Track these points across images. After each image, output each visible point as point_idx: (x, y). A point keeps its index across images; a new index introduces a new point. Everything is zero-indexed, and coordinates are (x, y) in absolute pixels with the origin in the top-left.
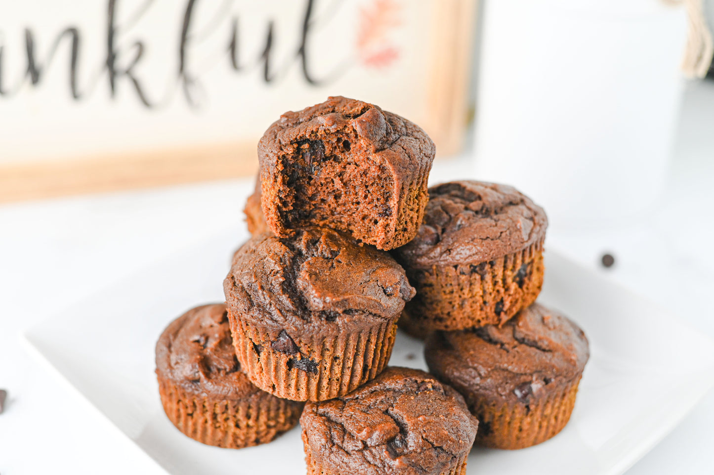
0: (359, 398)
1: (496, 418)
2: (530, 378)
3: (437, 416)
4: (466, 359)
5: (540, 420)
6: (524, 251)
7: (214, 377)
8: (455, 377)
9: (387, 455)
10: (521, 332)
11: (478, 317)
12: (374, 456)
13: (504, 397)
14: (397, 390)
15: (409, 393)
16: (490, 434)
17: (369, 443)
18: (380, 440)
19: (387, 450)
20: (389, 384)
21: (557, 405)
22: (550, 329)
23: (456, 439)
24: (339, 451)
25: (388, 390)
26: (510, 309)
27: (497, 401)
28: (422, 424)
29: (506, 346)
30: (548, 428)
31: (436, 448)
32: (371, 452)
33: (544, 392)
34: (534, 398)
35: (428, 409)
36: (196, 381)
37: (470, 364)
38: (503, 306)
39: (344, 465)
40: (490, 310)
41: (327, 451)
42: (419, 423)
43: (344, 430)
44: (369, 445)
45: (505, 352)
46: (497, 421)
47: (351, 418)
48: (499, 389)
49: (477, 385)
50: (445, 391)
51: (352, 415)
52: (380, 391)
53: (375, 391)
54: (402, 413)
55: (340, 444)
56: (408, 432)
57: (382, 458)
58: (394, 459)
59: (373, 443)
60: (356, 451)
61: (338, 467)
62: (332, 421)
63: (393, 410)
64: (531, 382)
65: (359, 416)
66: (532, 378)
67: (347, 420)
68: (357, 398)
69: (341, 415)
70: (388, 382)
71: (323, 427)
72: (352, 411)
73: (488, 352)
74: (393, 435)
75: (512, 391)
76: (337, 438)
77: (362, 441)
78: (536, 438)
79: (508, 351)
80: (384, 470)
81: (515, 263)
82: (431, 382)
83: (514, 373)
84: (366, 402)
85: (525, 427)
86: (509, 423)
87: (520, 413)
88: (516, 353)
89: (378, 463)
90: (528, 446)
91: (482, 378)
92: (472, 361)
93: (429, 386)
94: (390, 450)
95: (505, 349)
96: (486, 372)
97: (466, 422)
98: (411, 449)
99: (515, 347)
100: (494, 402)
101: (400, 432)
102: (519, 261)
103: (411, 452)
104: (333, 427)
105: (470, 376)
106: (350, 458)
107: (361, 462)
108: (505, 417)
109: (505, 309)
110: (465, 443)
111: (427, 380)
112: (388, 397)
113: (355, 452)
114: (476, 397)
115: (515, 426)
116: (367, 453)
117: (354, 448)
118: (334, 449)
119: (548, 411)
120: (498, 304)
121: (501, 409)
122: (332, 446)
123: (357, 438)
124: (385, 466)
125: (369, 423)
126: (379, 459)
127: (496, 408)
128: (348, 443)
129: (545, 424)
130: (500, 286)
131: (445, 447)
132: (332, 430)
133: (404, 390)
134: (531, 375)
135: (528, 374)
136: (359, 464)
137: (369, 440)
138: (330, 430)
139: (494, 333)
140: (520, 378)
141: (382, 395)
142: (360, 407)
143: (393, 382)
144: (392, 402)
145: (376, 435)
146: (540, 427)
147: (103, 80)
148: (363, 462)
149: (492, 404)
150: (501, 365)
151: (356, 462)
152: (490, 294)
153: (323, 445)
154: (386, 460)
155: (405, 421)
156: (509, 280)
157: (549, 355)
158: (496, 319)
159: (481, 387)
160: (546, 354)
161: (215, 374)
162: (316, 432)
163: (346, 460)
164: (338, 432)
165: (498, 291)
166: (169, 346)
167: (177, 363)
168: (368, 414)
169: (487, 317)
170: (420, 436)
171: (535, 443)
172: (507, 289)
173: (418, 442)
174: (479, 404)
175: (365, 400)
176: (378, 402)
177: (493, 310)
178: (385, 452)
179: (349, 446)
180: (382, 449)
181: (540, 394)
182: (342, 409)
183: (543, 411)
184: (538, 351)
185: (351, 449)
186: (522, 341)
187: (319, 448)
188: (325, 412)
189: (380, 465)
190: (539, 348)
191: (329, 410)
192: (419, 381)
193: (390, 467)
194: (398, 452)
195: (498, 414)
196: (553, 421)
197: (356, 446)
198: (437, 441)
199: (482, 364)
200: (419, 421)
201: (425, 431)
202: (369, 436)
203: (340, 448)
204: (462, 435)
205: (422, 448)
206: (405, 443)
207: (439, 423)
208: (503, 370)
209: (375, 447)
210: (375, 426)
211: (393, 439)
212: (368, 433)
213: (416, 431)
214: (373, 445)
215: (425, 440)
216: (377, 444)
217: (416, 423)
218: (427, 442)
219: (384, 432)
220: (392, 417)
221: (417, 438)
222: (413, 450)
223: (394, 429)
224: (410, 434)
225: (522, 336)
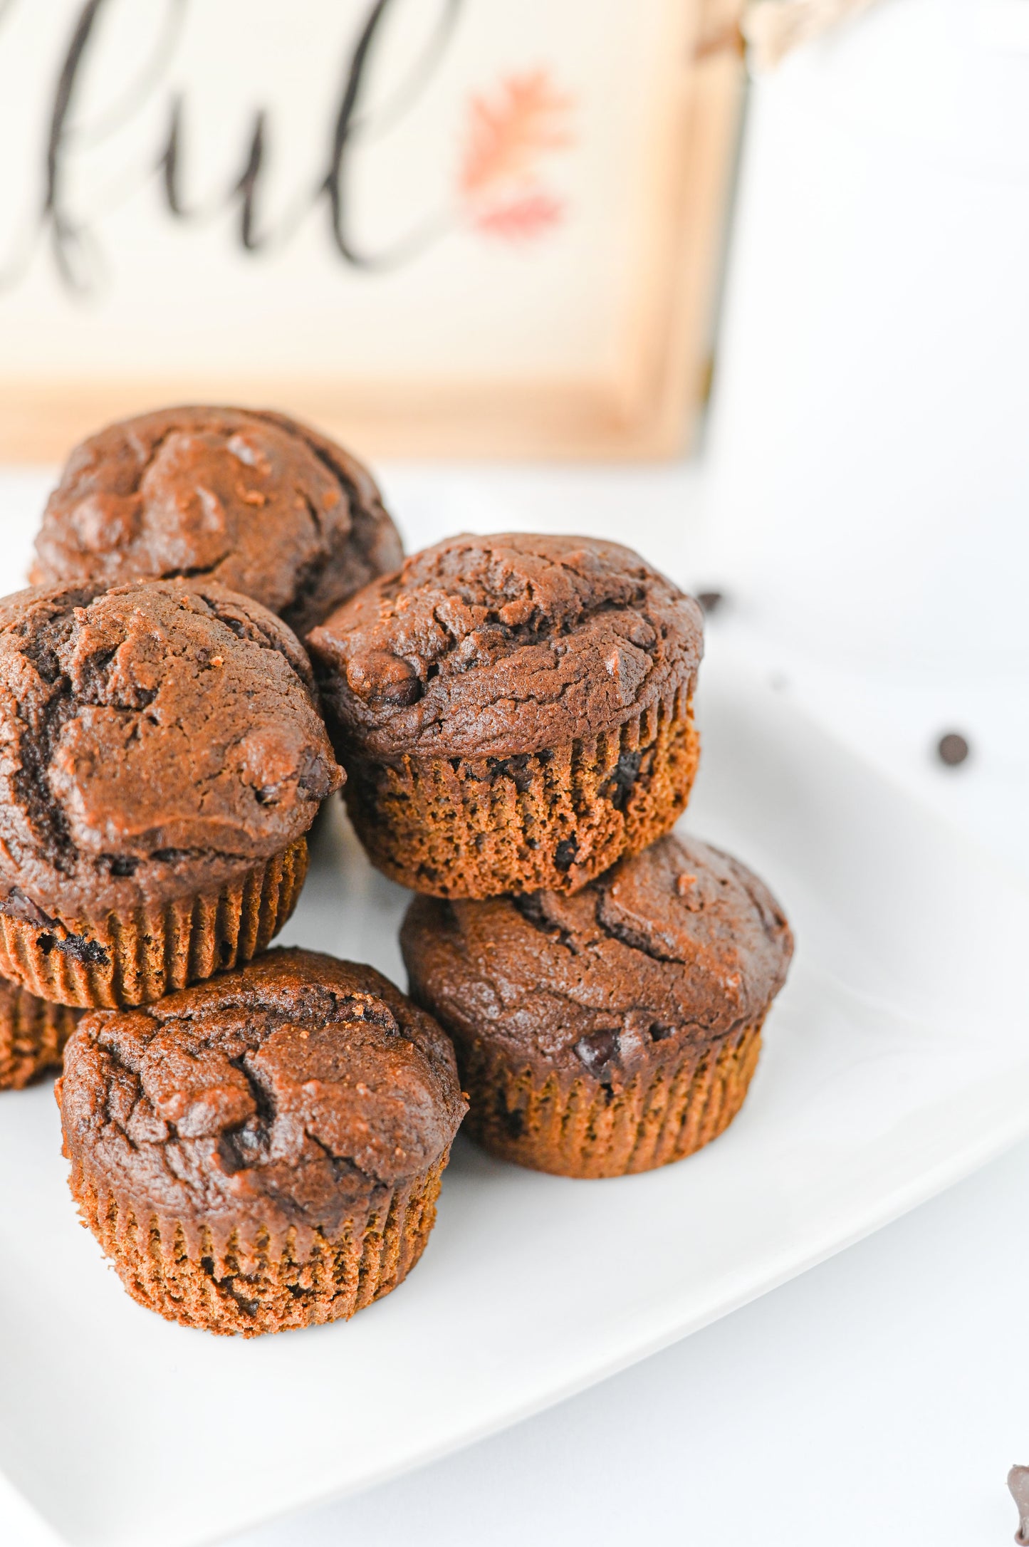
0: (193, 1018)
1: (535, 1104)
2: (616, 1022)
3: (352, 1085)
4: (476, 959)
5: (638, 1119)
6: (625, 726)
8: (444, 998)
9: (214, 1163)
10: (616, 910)
11: (515, 875)
12: (187, 1162)
13: (549, 1059)
14: (280, 1010)
15: (302, 1022)
16: (522, 1138)
17: (181, 1130)
18: (207, 1126)
19: (220, 1151)
20: (268, 994)
21: (683, 1089)
23: (388, 1146)
24: (114, 1138)
25: (262, 1008)
26: (591, 857)
27: (533, 1066)
28: (310, 1100)
29: (574, 939)
30: (660, 1136)
31: (336, 1161)
32: (182, 1150)
33: (645, 1057)
34: (621, 1069)
35: (337, 1067)
37: (483, 973)
38: (577, 849)
39: (120, 1172)
40: (542, 858)
41: (91, 1133)
42: (304, 1096)
43: (139, 1092)
44: (181, 1135)
45: (568, 953)
46: (536, 1110)
47: (158, 1064)
48: (541, 1040)
49: (491, 1022)
50: (402, 1026)
51: (162, 1058)
52: (241, 1006)
53: (231, 1006)
54: (271, 1068)
55: (122, 1123)
56: (276, 1115)
57: (204, 1169)
58: (230, 1174)
59: (190, 1129)
60: (152, 1144)
61: (109, 1174)
62: (122, 1066)
63: (253, 1058)
64: (618, 1031)
65: (177, 1063)
66: (623, 1021)
67: (150, 1067)
68: (189, 1018)
69: (141, 1053)
70: (266, 990)
71: (96, 1078)
72: (165, 1049)
73: (527, 949)
74: (239, 1117)
75: (572, 1048)
76: (117, 1107)
77: (168, 1123)
78: (631, 1158)
79: (574, 953)
80: (205, 1195)
81: (601, 753)
82: (363, 1001)
83: (579, 1005)
84: (201, 1030)
85: (602, 1131)
86: (565, 1119)
87: (588, 1099)
88: (593, 959)
89: (194, 1178)
90: (613, 1176)
91: (502, 1008)
92: (487, 966)
93: (358, 1011)
94: (228, 1151)
95: (568, 946)
96: (515, 996)
97: (424, 1106)
98: (276, 1155)
99: (594, 943)
100: (528, 1068)
101: (258, 1113)
102: (613, 751)
103: (275, 1163)
104: (117, 1080)
105: (479, 1000)
106: (135, 1156)
107: (158, 1172)
108: (555, 1104)
109: (578, 859)
110: (409, 1157)
111: (357, 996)
112: (252, 1025)
113: (147, 1146)
114: (488, 1049)
115: (578, 1126)
116: (173, 1151)
117: (148, 1135)
118: (107, 1131)
119: (660, 1101)
120: (561, 847)
121: (544, 1085)
122: (103, 1125)
123: (158, 1114)
124: (207, 1188)
125: (191, 1083)
126: (199, 1169)
127: (531, 1081)
128: (138, 1121)
129: (653, 1129)
130: (564, 806)
131: (358, 1159)
132: (113, 1087)
133: (297, 1014)
134: (623, 1015)
135: (614, 1012)
136: (152, 1174)
137: (182, 1121)
138: (108, 1087)
139: (553, 907)
140: (595, 1017)
141: (241, 1019)
142: (186, 1040)
143: (275, 991)
144: (258, 1039)
145: (200, 1111)
146: (641, 1133)
148: (162, 1171)
149: (524, 1070)
150: (553, 983)
151: (146, 1169)
152: (543, 823)
153: (84, 1119)
154: (212, 1174)
155: (275, 1089)
156: (590, 794)
157: (673, 971)
158: (558, 880)
159: (499, 1029)
160: (666, 968)
162: (77, 1085)
163: (126, 1161)
164: (125, 1092)
165: (562, 818)
168: (196, 1060)
169: (538, 874)
170: (301, 1129)
171: (629, 1169)
172: (583, 813)
173: (294, 1142)
174: (494, 1067)
175: (200, 1026)
176: (227, 1034)
177: (550, 860)
178: (213, 1155)
179: (140, 1129)
180: (207, 1146)
181: (637, 1065)
182: (147, 1042)
183: (647, 1099)
184: (646, 958)
185: (141, 1138)
186: (613, 932)
187: (74, 1125)
188: (112, 1041)
189: (197, 1185)
190: (650, 952)
191: (121, 1038)
192: (340, 995)
193: (219, 1192)
194: (245, 1157)
195: (537, 1095)
196: (674, 1126)
197: (153, 1133)
198: (340, 1145)
199: (508, 976)
200: (305, 1092)
201: (314, 1118)
202: (183, 1112)
203: (120, 1131)
204: (404, 1137)
205: (302, 1158)
206: (265, 1140)
207: (353, 1103)
208: (556, 995)
209: (192, 1140)
210: (202, 1092)
211: (237, 1127)
212: (181, 1105)
213: (294, 1116)
214: (189, 1134)
215: (312, 1138)
216: (199, 1133)
217: (298, 1096)
218: (315, 1143)
219: (218, 1107)
220: (248, 1074)
221: (294, 1131)
222: (281, 1159)
223: (244, 1103)
224: (279, 1120)
225: (617, 918)
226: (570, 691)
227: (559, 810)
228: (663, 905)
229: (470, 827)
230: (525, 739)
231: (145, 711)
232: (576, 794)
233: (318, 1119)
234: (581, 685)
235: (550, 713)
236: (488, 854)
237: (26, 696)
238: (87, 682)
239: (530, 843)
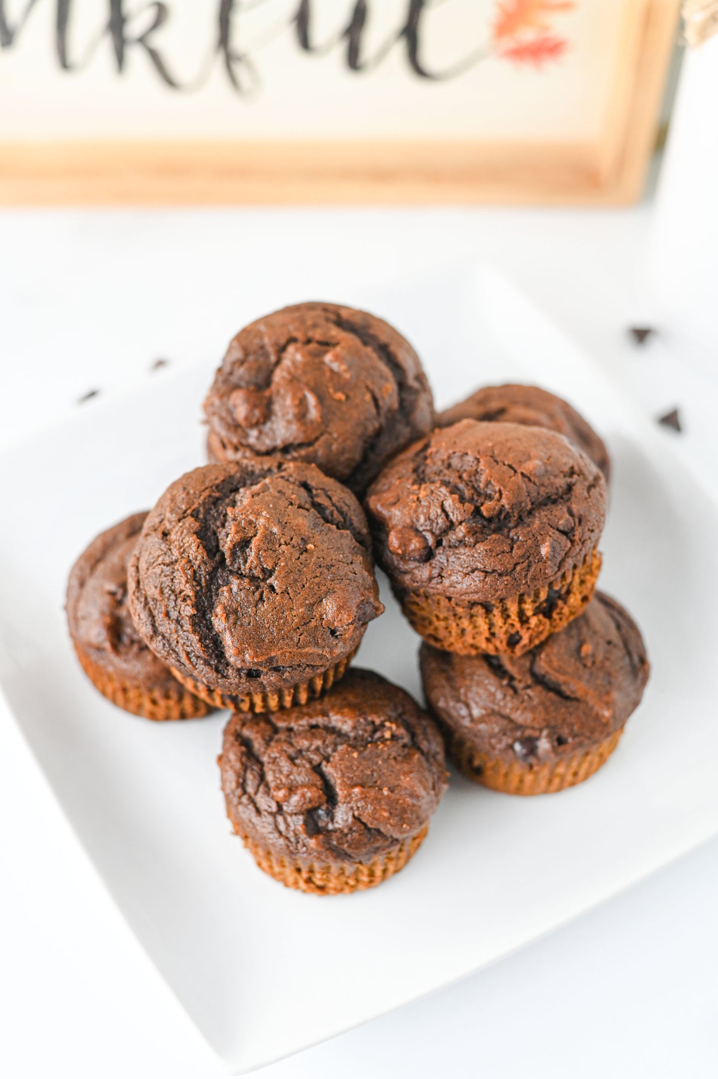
0: (295, 730)
1: (489, 766)
2: (537, 733)
3: (381, 789)
4: (460, 688)
5: (548, 776)
7: (122, 649)
9: (302, 829)
10: (542, 665)
12: (287, 826)
13: (497, 751)
14: (343, 733)
16: (483, 777)
17: (285, 808)
18: (299, 808)
19: (306, 823)
20: (336, 721)
21: (575, 763)
22: (585, 666)
23: (399, 823)
24: (248, 805)
25: (333, 729)
26: (529, 641)
27: (489, 752)
28: (356, 798)
29: (516, 683)
30: (561, 781)
31: (369, 830)
33: (552, 754)
34: (538, 758)
35: (373, 775)
36: (99, 649)
37: (463, 698)
38: (520, 638)
39: (251, 825)
40: (500, 642)
42: (353, 795)
43: (262, 777)
44: (284, 811)
45: (512, 692)
47: (274, 762)
48: (493, 740)
49: (466, 727)
50: (412, 739)
51: (276, 758)
52: (321, 727)
53: (316, 726)
54: (336, 774)
55: (253, 796)
56: (337, 804)
57: (297, 832)
58: (310, 836)
59: (290, 808)
60: (269, 813)
62: (253, 757)
63: (326, 767)
64: (537, 739)
65: (284, 764)
66: (540, 734)
67: (269, 762)
68: (292, 730)
69: (265, 750)
70: (336, 716)
71: (238, 764)
72: (277, 752)
73: (488, 687)
74: (317, 805)
75: (510, 746)
76: (250, 785)
77: (278, 803)
78: (545, 789)
79: (516, 692)
80: (297, 846)
81: (536, 595)
82: (390, 728)
83: (516, 723)
84: (298, 741)
85: (528, 781)
86: (506, 774)
87: (519, 768)
88: (526, 697)
89: (291, 835)
91: (473, 720)
92: (466, 694)
94: (310, 822)
95: (513, 688)
96: (480, 715)
98: (337, 826)
99: (527, 687)
100: (485, 752)
101: (327, 801)
102: (544, 593)
103: (335, 831)
104: (251, 766)
105: (459, 713)
106: (259, 818)
107: (271, 830)
108: (500, 769)
110: (411, 827)
111: (388, 724)
112: (327, 743)
113: (266, 813)
114: (462, 738)
115: (514, 778)
116: (280, 819)
117: (267, 807)
119: (561, 769)
120: (511, 637)
121: (494, 760)
122: (242, 796)
123: (273, 796)
124: (298, 842)
125: (291, 780)
126: (294, 831)
127: (487, 757)
128: (261, 797)
129: (557, 779)
130: (513, 620)
131: (382, 829)
132: (248, 772)
133: (352, 736)
134: (541, 730)
135: (535, 729)
136: (268, 830)
137: (285, 803)
138: (245, 771)
139: (505, 663)
140: (524, 731)
141: (320, 738)
143: (340, 719)
144: (330, 754)
145: (295, 799)
147: (105, 48)
148: (273, 829)
150: (502, 710)
151: (265, 827)
152: (500, 627)
153: (232, 790)
154: (301, 836)
155: (338, 788)
156: (529, 613)
157: (572, 705)
159: (470, 731)
160: (568, 703)
161: (125, 646)
163: (254, 819)
164: (255, 776)
165: (512, 624)
166: (82, 584)
167: (84, 618)
168: (295, 765)
169: (497, 649)
170: (351, 813)
172: (524, 620)
174: (466, 748)
175: (298, 738)
176: (313, 748)
177: (504, 643)
178: (301, 826)
179: (263, 802)
180: (299, 819)
181: (547, 757)
182: (268, 743)
184: (557, 697)
185: (263, 807)
186: (540, 680)
187: (227, 791)
188: (249, 738)
189: (293, 839)
190: (560, 694)
191: (254, 736)
192: (377, 724)
193: (304, 845)
194: (320, 826)
195: (491, 763)
196: (570, 777)
198: (372, 823)
199: (477, 703)
200: (354, 793)
201: (358, 808)
202: (287, 798)
203: (252, 801)
204: (408, 818)
205: (350, 829)
206: (331, 816)
207: (380, 799)
208: (503, 717)
209: (291, 815)
210: (297, 788)
211: (316, 809)
212: (285, 796)
213: (347, 806)
214: (289, 811)
215: (357, 819)
216: (294, 811)
217: (350, 795)
218: (358, 821)
219: (305, 799)
220: (322, 776)
221: (347, 814)
222: (340, 829)
223: (320, 797)
224: (339, 807)
225: (543, 672)
226: (518, 568)
227: (510, 621)
228: (571, 665)
229: (458, 625)
230: (490, 595)
231: (268, 581)
232: (521, 614)
233: (360, 809)
234: (525, 564)
235: (505, 582)
236: (469, 640)
237: (199, 567)
238: (234, 560)
239: (493, 634)
